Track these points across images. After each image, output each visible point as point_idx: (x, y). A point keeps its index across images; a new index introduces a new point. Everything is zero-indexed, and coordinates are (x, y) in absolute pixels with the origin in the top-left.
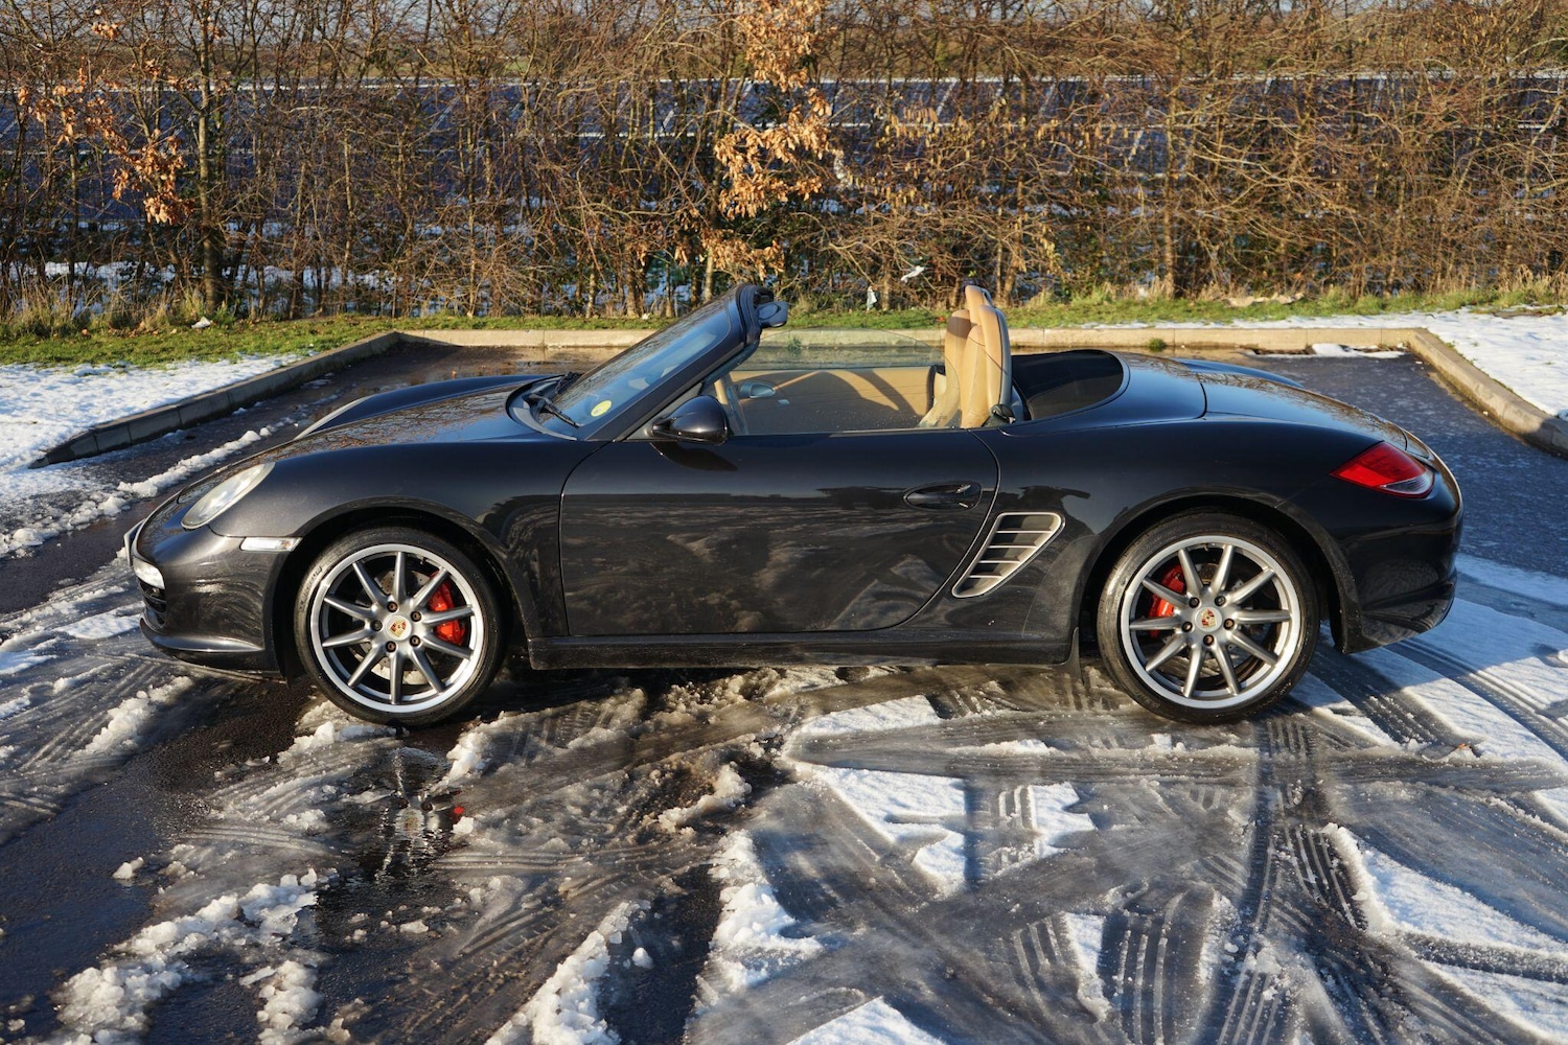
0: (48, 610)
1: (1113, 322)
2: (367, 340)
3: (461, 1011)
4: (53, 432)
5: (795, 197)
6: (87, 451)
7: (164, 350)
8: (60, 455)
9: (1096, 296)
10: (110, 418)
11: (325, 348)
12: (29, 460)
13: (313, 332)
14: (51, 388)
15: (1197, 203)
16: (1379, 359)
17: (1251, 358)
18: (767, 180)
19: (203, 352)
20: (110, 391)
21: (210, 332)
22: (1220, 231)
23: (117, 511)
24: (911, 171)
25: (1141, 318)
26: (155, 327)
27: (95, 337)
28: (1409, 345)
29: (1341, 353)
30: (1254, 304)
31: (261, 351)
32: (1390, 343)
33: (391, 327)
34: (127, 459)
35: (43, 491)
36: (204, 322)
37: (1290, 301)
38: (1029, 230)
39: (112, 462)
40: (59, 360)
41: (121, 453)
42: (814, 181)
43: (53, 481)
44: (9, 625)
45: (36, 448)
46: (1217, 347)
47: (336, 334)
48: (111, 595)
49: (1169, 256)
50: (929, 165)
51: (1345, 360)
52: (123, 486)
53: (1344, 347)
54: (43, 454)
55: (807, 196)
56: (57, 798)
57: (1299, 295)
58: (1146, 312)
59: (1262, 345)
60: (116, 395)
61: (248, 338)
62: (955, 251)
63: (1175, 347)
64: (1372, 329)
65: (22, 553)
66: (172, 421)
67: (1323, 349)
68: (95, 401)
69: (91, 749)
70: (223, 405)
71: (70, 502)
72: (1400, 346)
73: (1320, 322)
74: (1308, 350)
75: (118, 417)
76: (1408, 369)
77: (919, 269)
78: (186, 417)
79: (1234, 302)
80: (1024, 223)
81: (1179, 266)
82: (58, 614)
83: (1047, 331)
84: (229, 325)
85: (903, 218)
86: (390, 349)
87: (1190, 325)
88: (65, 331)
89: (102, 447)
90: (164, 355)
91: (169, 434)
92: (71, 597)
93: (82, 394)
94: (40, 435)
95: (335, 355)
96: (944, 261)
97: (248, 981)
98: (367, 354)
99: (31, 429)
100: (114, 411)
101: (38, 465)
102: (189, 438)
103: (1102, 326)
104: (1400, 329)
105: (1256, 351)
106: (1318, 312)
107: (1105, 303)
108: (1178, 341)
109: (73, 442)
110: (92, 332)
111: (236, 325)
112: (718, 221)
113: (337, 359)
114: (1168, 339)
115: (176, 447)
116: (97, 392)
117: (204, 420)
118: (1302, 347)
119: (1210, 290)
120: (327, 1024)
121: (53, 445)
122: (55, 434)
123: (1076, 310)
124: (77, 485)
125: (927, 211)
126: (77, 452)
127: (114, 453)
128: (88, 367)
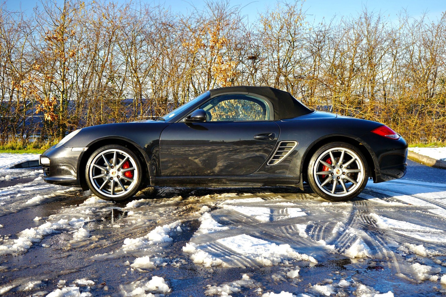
41: (36, 168)
75: (35, 159)
110: (28, 149)
127: (34, 168)
128: (27, 154)
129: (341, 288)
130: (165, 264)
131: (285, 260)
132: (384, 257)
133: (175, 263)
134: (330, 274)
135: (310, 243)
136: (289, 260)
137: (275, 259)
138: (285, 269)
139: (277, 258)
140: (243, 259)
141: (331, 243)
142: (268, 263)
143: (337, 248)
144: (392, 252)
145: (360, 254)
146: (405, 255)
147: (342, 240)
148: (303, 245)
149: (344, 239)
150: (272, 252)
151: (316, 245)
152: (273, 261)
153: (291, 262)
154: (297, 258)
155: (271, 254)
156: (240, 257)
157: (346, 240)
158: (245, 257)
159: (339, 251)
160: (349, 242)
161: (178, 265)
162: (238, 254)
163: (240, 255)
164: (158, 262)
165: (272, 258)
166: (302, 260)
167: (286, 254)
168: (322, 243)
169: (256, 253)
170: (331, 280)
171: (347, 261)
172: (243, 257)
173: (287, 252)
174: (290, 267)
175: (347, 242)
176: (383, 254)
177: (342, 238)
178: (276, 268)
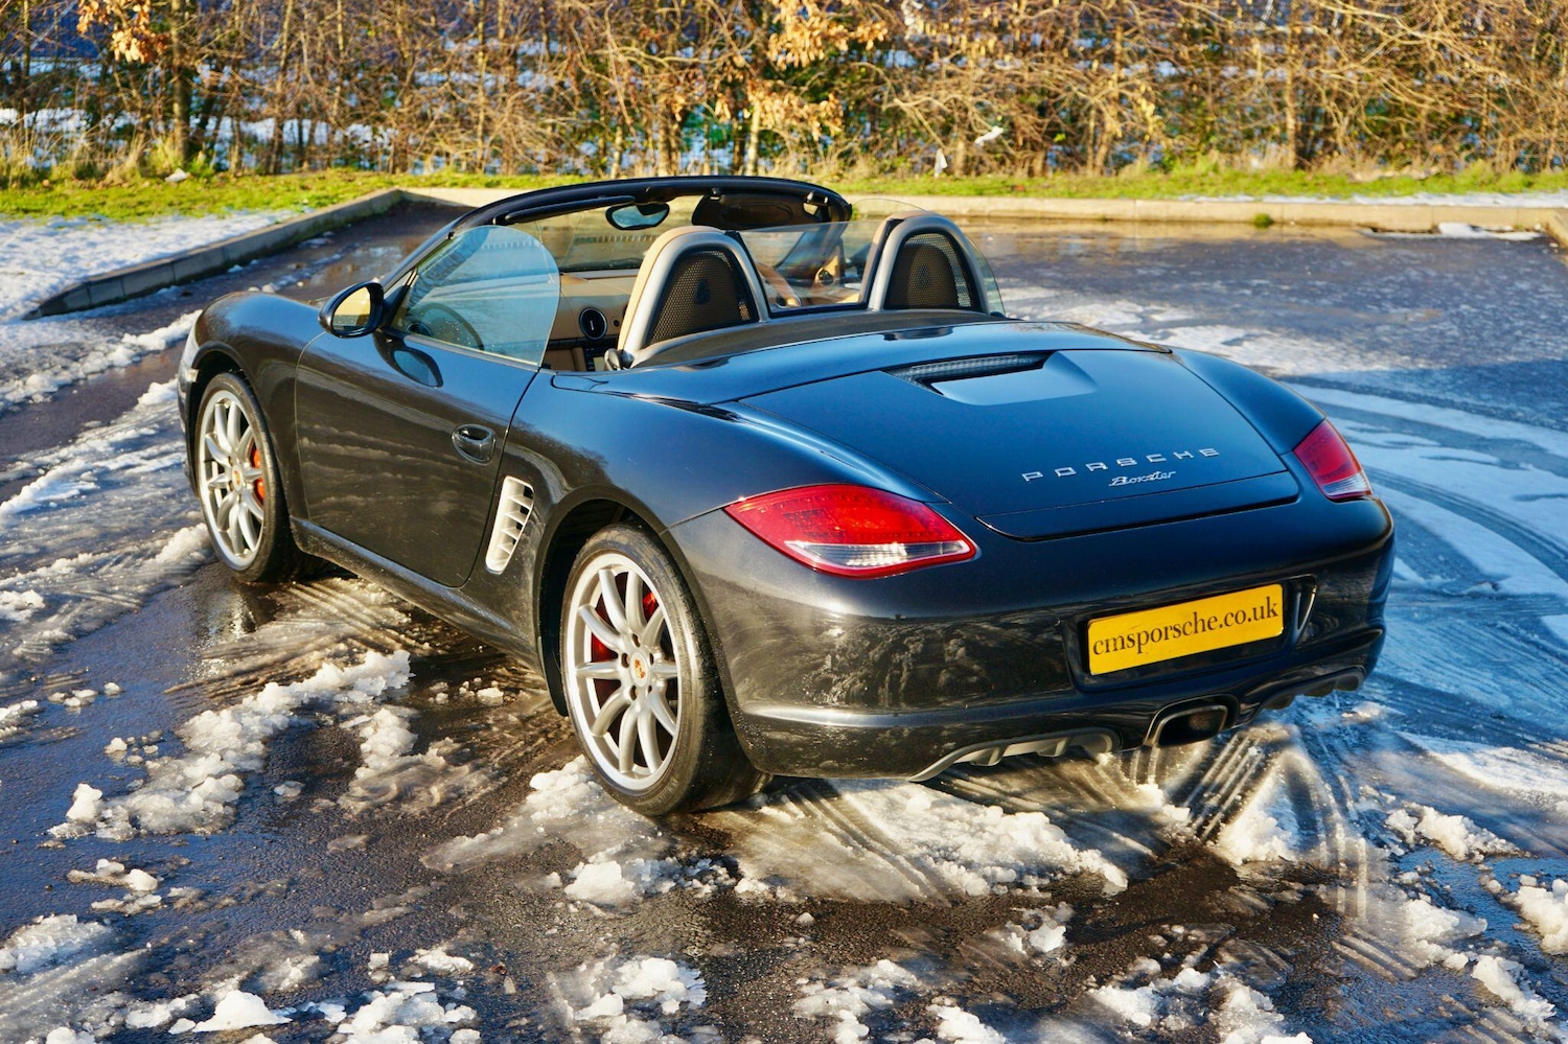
0: (83, 448)
1: (1216, 194)
2: (367, 198)
3: (539, 749)
4: (44, 283)
5: (856, 46)
6: (79, 305)
7: (140, 203)
8: (55, 306)
9: (1202, 165)
10: (101, 271)
11: (321, 205)
12: (22, 311)
13: (304, 188)
14: (28, 240)
15: (1322, 61)
16: (1512, 242)
17: (1368, 237)
18: (824, 25)
19: (184, 208)
20: (93, 245)
21: (187, 185)
22: (1351, 95)
23: (128, 362)
24: (991, 16)
25: (1247, 191)
26: (124, 179)
27: (58, 189)
28: (1547, 228)
29: (1469, 234)
30: (1381, 179)
31: (248, 206)
32: (1526, 223)
33: (392, 184)
34: (124, 314)
35: (44, 342)
36: (179, 174)
37: (1423, 176)
38: (1127, 88)
39: (109, 316)
40: (26, 211)
41: (118, 308)
42: (878, 26)
43: (51, 332)
44: (47, 459)
45: (28, 298)
46: (1331, 224)
47: (330, 190)
48: (143, 436)
49: (1291, 122)
50: (1011, 11)
51: (1472, 241)
52: (128, 338)
53: (1474, 228)
54: (36, 305)
55: (870, 45)
56: (138, 596)
57: (1434, 170)
58: (1261, 184)
59: (1381, 224)
60: (100, 248)
61: (231, 192)
62: (1042, 111)
63: (1283, 223)
64: (1506, 208)
65: (39, 399)
66: (166, 277)
67: (1450, 229)
68: (80, 254)
69: (160, 559)
70: (217, 262)
71: (76, 353)
72: (1538, 227)
73: (1451, 200)
74: (1434, 229)
75: (109, 270)
76: (1539, 252)
77: (997, 131)
78: (181, 272)
79: (1359, 177)
80: (1120, 80)
81: (1302, 134)
82: (93, 451)
83: (1139, 203)
84: (208, 177)
85: (981, 72)
86: (393, 207)
87: (1303, 199)
88: (24, 182)
89: (96, 299)
90: (141, 209)
91: (164, 290)
92: (102, 437)
93: (63, 247)
94: (31, 286)
95: (333, 213)
96: (1027, 123)
97: (347, 725)
98: (367, 213)
99: (18, 280)
100: (104, 264)
101: (31, 316)
102: (186, 294)
103: (1202, 198)
104: (1540, 209)
105: (1375, 230)
106: (1452, 190)
107: (1211, 174)
108: (1287, 216)
109: (66, 294)
110: (54, 182)
111: (215, 179)
112: (768, 70)
113: (336, 217)
114: (1275, 214)
115: (174, 304)
116: (78, 244)
117: (198, 277)
118: (1427, 226)
119: (1335, 162)
120: (424, 752)
121: (46, 296)
122: (47, 285)
123: (1175, 181)
124: (78, 337)
125: (1009, 64)
126: (70, 305)
127: (108, 308)
128: (61, 220)
129: (1179, 995)
130: (667, 886)
131: (1029, 872)
132: (1335, 862)
133: (696, 883)
134: (1158, 939)
135: (1117, 789)
136: (1041, 875)
137: (1001, 873)
138: (1027, 913)
139: (1004, 866)
140: (902, 869)
141: (1177, 798)
142: (974, 885)
143: (1194, 818)
144: (1362, 841)
145: (1262, 853)
146: (1400, 852)
147: (1218, 779)
148: (1092, 801)
149: (1225, 770)
150: (992, 839)
151: (1131, 803)
152: (992, 881)
153: (1046, 882)
154: (1068, 863)
155: (989, 846)
156: (894, 862)
157: (1232, 777)
158: (909, 859)
159: (1200, 831)
160: (1237, 790)
161: (707, 889)
162: (887, 843)
163: (897, 851)
164: (647, 879)
165: (988, 870)
166: (1083, 871)
167: (1033, 847)
168: (1150, 796)
169: (942, 842)
170: (1153, 966)
171: (1222, 873)
172: (900, 858)
173: (1037, 840)
174: (1041, 904)
175: (1232, 787)
176: (1334, 851)
177: (1220, 769)
178: (1003, 907)
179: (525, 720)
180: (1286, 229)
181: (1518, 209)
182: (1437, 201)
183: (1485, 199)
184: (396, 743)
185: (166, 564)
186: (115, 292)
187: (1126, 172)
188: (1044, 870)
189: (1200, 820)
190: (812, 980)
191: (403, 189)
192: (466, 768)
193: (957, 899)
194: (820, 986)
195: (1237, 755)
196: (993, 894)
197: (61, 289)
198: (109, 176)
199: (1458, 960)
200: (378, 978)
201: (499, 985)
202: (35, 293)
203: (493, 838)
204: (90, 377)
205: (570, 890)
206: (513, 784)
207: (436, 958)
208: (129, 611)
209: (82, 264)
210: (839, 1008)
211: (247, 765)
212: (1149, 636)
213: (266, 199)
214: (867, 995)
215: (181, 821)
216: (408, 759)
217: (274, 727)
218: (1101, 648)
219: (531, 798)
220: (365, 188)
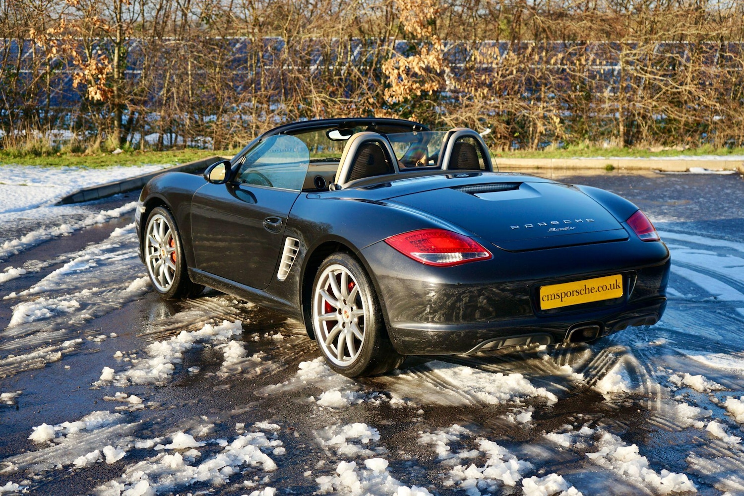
0: (89, 251)
1: (588, 157)
2: (204, 159)
3: (301, 356)
5: (425, 93)
6: (79, 200)
7: (102, 162)
8: (68, 200)
9: (581, 146)
10: (88, 186)
11: (183, 162)
12: (54, 202)
13: (175, 156)
14: (53, 175)
15: (635, 99)
16: (723, 175)
17: (657, 173)
18: (410, 83)
19: (123, 164)
20: (83, 176)
21: (122, 155)
22: (649, 115)
23: (103, 221)
25: (602, 155)
26: (93, 152)
27: (64, 156)
28: (739, 169)
29: (703, 172)
30: (663, 151)
31: (151, 162)
32: (730, 167)
34: (99, 204)
35: (65, 214)
36: (118, 150)
37: (682, 149)
38: (547, 111)
39: (93, 205)
40: (51, 165)
41: (96, 202)
42: (434, 84)
43: (68, 210)
44: (73, 255)
45: (57, 197)
46: (640, 169)
47: (187, 157)
48: (114, 248)
49: (621, 128)
50: (494, 77)
51: (704, 175)
52: (103, 212)
53: (705, 170)
54: (61, 200)
55: (431, 92)
56: (120, 303)
57: (687, 147)
58: (607, 153)
59: (663, 168)
60: (86, 178)
61: (142, 158)
62: (508, 123)
63: (619, 169)
64: (720, 161)
65: (66, 234)
66: (117, 189)
67: (694, 170)
68: (78, 180)
69: (128, 290)
70: (139, 184)
71: (80, 218)
72: (734, 169)
73: (695, 158)
74: (688, 170)
75: (92, 186)
76: (735, 179)
77: (488, 131)
78: (124, 188)
79: (653, 150)
80: (544, 108)
81: (627, 134)
82: (93, 253)
83: (553, 160)
84: (132, 152)
85: (481, 105)
87: (628, 158)
88: (49, 154)
89: (86, 198)
90: (103, 164)
91: (116, 195)
92: (96, 248)
93: (70, 177)
94: (58, 192)
95: (189, 165)
96: (502, 128)
97: (217, 348)
98: (204, 166)
99: (52, 189)
100: (89, 183)
101: (58, 204)
102: (126, 197)
103: (582, 158)
104: (735, 161)
105: (661, 171)
106: (695, 154)
107: (586, 149)
108: (620, 165)
109: (73, 195)
110: (63, 154)
111: (135, 153)
112: (384, 105)
113: (191, 167)
114: (615, 165)
115: (121, 200)
116: (76, 176)
117: (131, 190)
118: (684, 169)
119: (642, 145)
120: (252, 356)
121: (64, 196)
122: (65, 191)
123: (569, 152)
124: (80, 212)
125: (493, 101)
126: (75, 200)
127: (92, 202)
128: (67, 168)
129: (581, 437)
130: (360, 401)
131: (515, 396)
132: (647, 392)
133: (373, 400)
134: (571, 418)
135: (552, 368)
136: (520, 397)
137: (503, 396)
138: (515, 410)
139: (505, 393)
140: (461, 395)
141: (578, 371)
142: (492, 400)
143: (586, 378)
144: (659, 385)
145: (615, 389)
146: (675, 389)
147: (596, 365)
148: (541, 372)
149: (599, 362)
150: (499, 385)
151: (559, 373)
152: (500, 398)
153: (523, 399)
154: (532, 393)
155: (498, 387)
156: (457, 392)
157: (602, 364)
158: (464, 391)
159: (588, 382)
160: (604, 368)
161: (378, 402)
162: (454, 386)
163: (458, 388)
164: (352, 398)
165: (498, 395)
166: (538, 396)
167: (517, 387)
168: (567, 370)
169: (478, 386)
170: (570, 427)
171: (599, 397)
172: (460, 391)
173: (518, 384)
174: (521, 407)
175: (602, 368)
176: (646, 389)
177: (596, 362)
178: (504, 408)
179: (294, 346)
180: (620, 171)
181: (725, 161)
182: (688, 158)
183: (710, 158)
184: (239, 353)
185: (131, 292)
186: (95, 195)
187: (547, 149)
188: (521, 395)
189: (588, 379)
190: (424, 432)
191: (220, 156)
192: (270, 362)
193: (485, 405)
194: (428, 434)
195: (604, 357)
196: (500, 404)
197: (71, 193)
198: (87, 151)
199: (700, 424)
200: (240, 432)
201: (292, 434)
202: (60, 195)
203: (284, 385)
204: (87, 227)
205: (319, 402)
206: (291, 367)
207: (264, 425)
208: (117, 309)
209: (80, 183)
210: (437, 441)
211: (175, 361)
212: (566, 294)
213: (159, 160)
214: (449, 436)
215: (149, 380)
216: (245, 359)
217: (186, 348)
218: (545, 299)
219: (299, 372)
220: (203, 156)
